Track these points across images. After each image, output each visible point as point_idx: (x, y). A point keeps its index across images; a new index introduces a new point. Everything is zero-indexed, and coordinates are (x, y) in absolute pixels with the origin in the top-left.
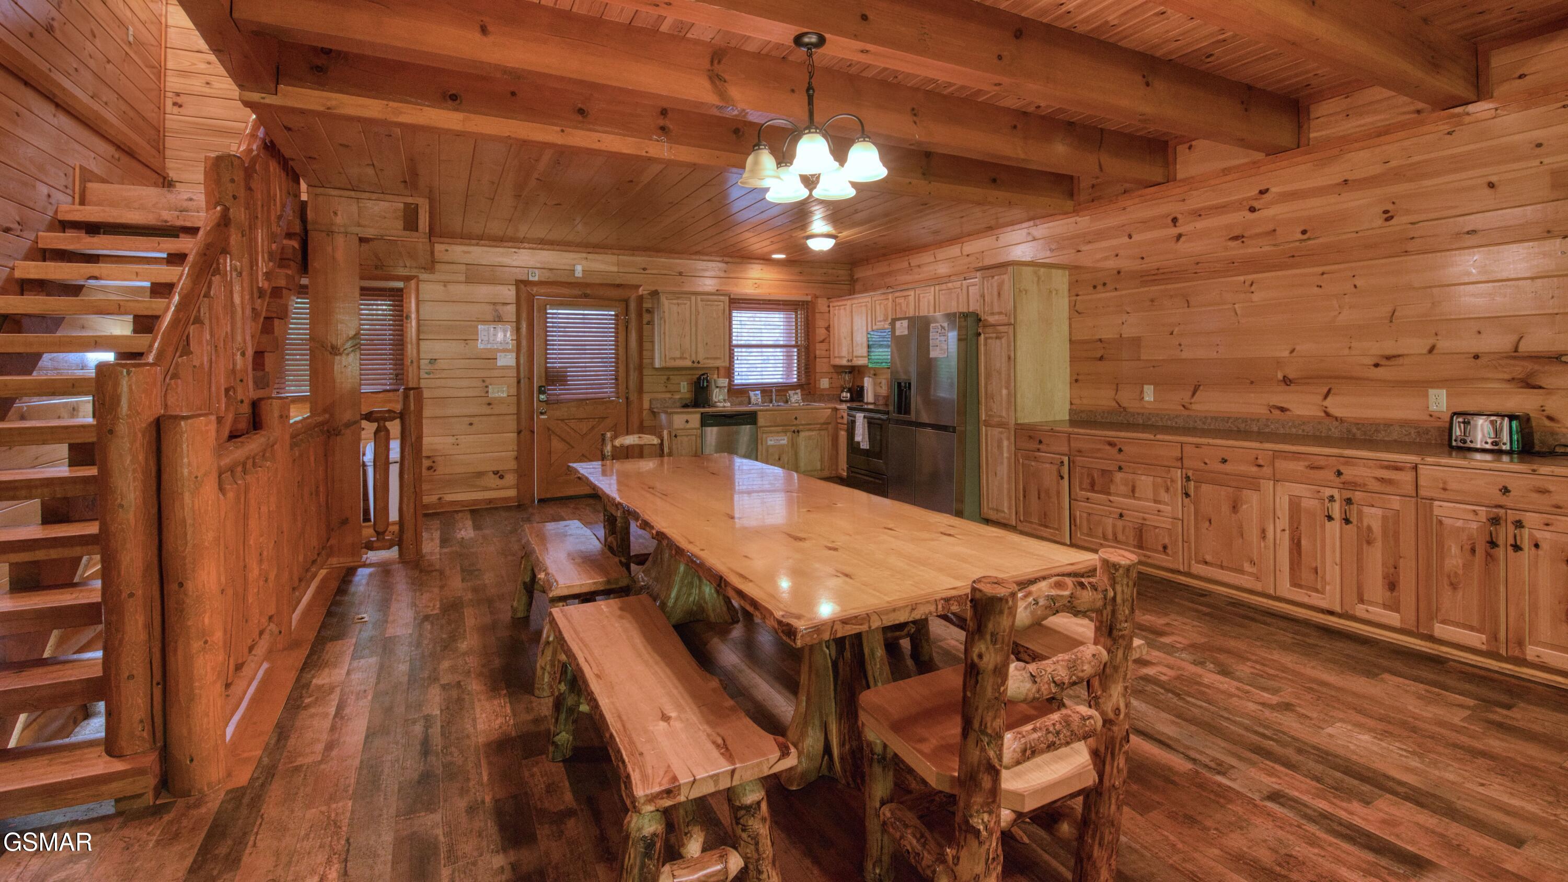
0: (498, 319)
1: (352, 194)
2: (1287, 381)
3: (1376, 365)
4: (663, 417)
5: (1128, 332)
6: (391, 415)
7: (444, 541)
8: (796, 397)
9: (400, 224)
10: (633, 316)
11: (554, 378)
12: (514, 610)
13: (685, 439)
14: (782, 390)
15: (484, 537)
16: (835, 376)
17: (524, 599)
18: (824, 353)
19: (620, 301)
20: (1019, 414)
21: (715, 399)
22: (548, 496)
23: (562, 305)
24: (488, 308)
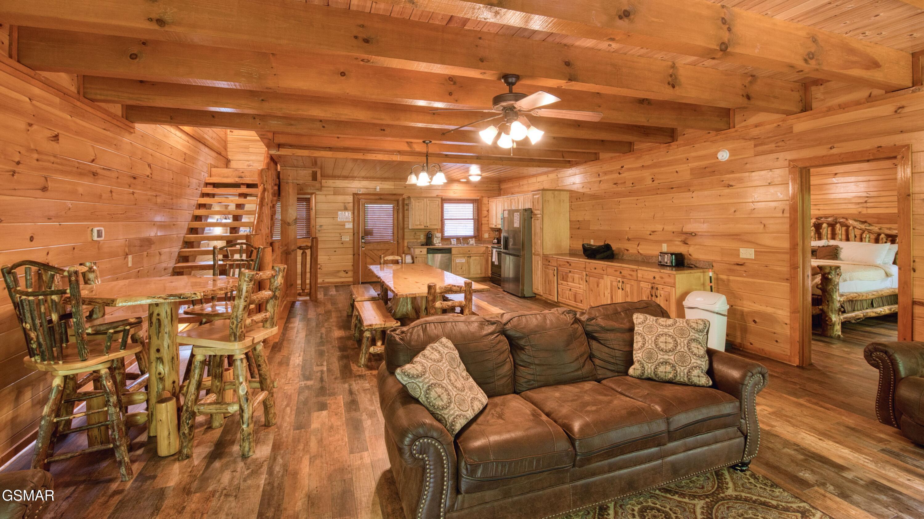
0: (346, 209)
1: (295, 168)
2: (629, 239)
3: (650, 234)
4: (412, 249)
5: (587, 218)
6: (307, 247)
7: (325, 295)
8: (472, 241)
9: (311, 178)
10: (401, 207)
11: (368, 233)
12: (348, 313)
13: (420, 259)
14: (466, 239)
15: (340, 294)
16: (491, 232)
17: (351, 309)
18: (486, 222)
19: (394, 201)
20: (544, 251)
21: (435, 242)
22: (365, 281)
23: (371, 203)
24: (342, 205)
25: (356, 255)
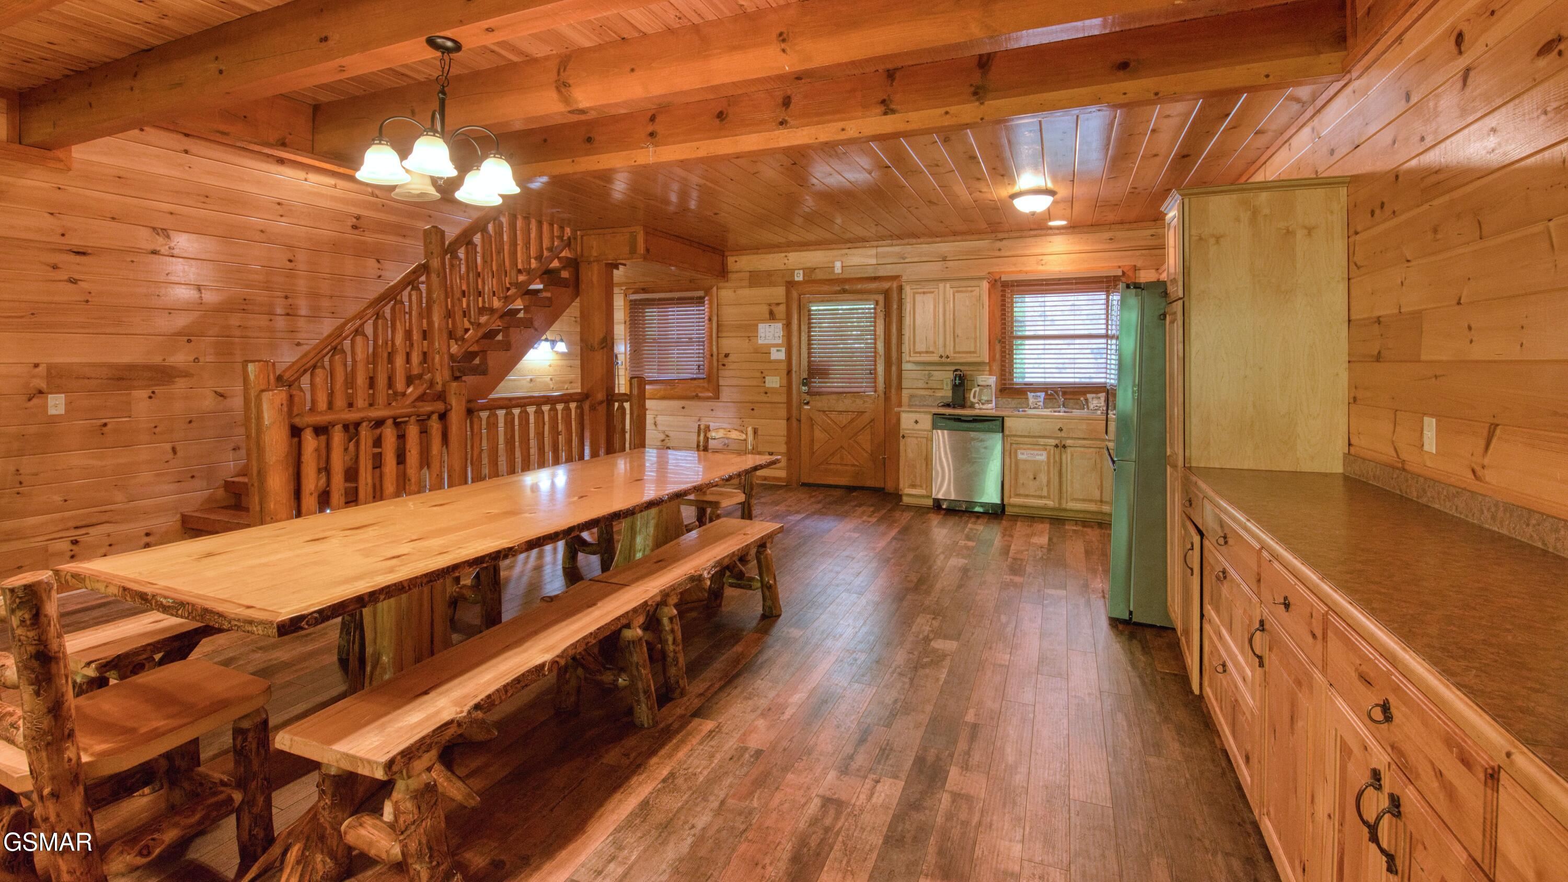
0: (772, 316)
5: (1409, 301)
6: (625, 398)
10: (893, 308)
11: (816, 372)
13: (914, 441)
14: (1075, 393)
19: (878, 293)
20: (1193, 451)
21: (975, 400)
22: (811, 481)
23: (823, 301)
24: (765, 309)
25: (793, 420)
